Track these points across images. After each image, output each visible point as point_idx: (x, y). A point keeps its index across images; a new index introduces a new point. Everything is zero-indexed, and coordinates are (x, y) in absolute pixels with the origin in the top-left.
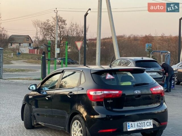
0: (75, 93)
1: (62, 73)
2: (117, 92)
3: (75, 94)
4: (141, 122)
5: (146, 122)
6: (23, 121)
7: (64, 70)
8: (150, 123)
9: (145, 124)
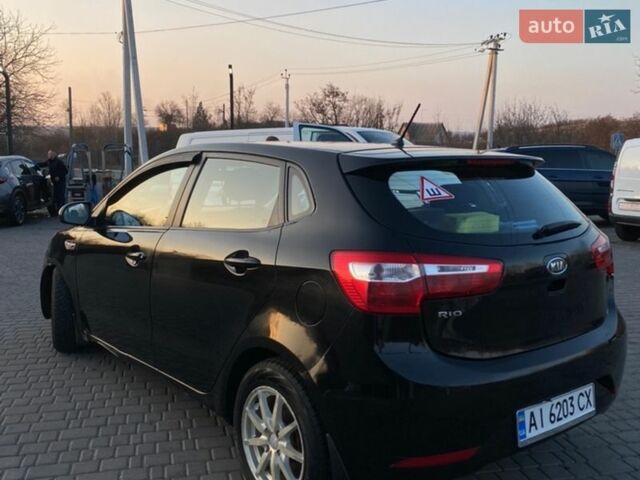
0: (266, 260)
1: (192, 167)
2: (482, 268)
3: (263, 262)
4: (560, 399)
5: (575, 394)
6: (50, 321)
7: (202, 152)
8: (588, 397)
9: (575, 403)
